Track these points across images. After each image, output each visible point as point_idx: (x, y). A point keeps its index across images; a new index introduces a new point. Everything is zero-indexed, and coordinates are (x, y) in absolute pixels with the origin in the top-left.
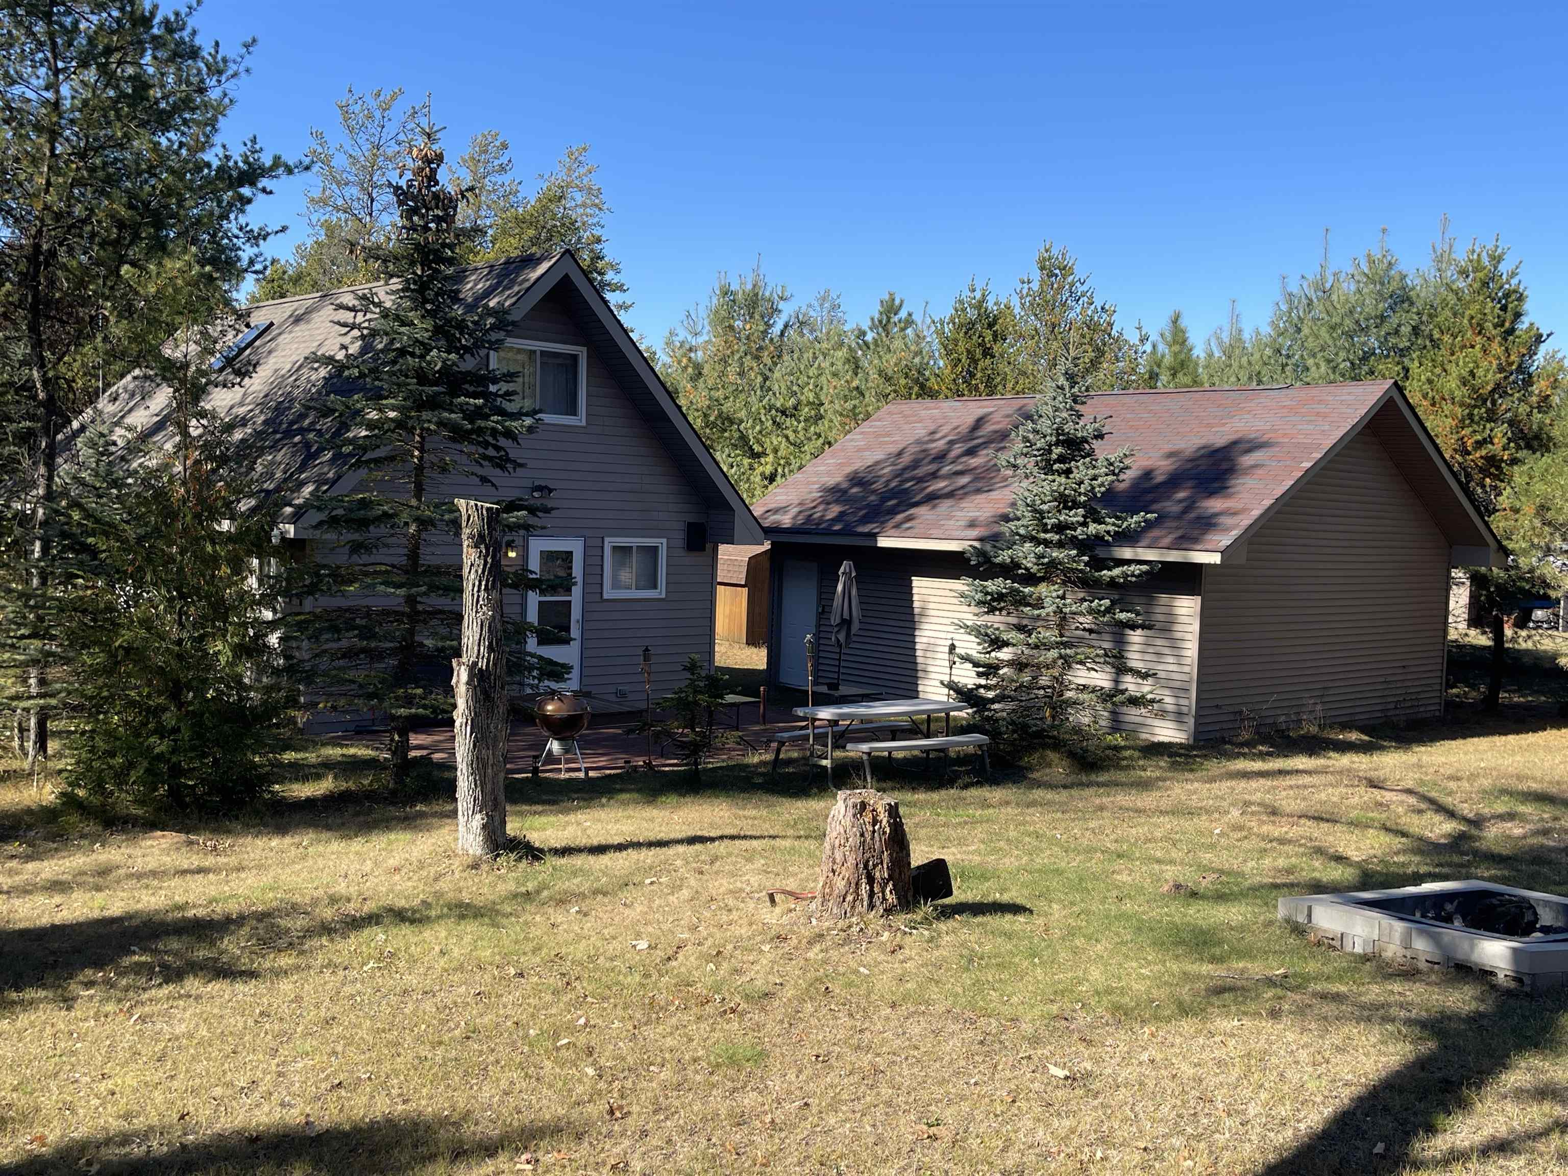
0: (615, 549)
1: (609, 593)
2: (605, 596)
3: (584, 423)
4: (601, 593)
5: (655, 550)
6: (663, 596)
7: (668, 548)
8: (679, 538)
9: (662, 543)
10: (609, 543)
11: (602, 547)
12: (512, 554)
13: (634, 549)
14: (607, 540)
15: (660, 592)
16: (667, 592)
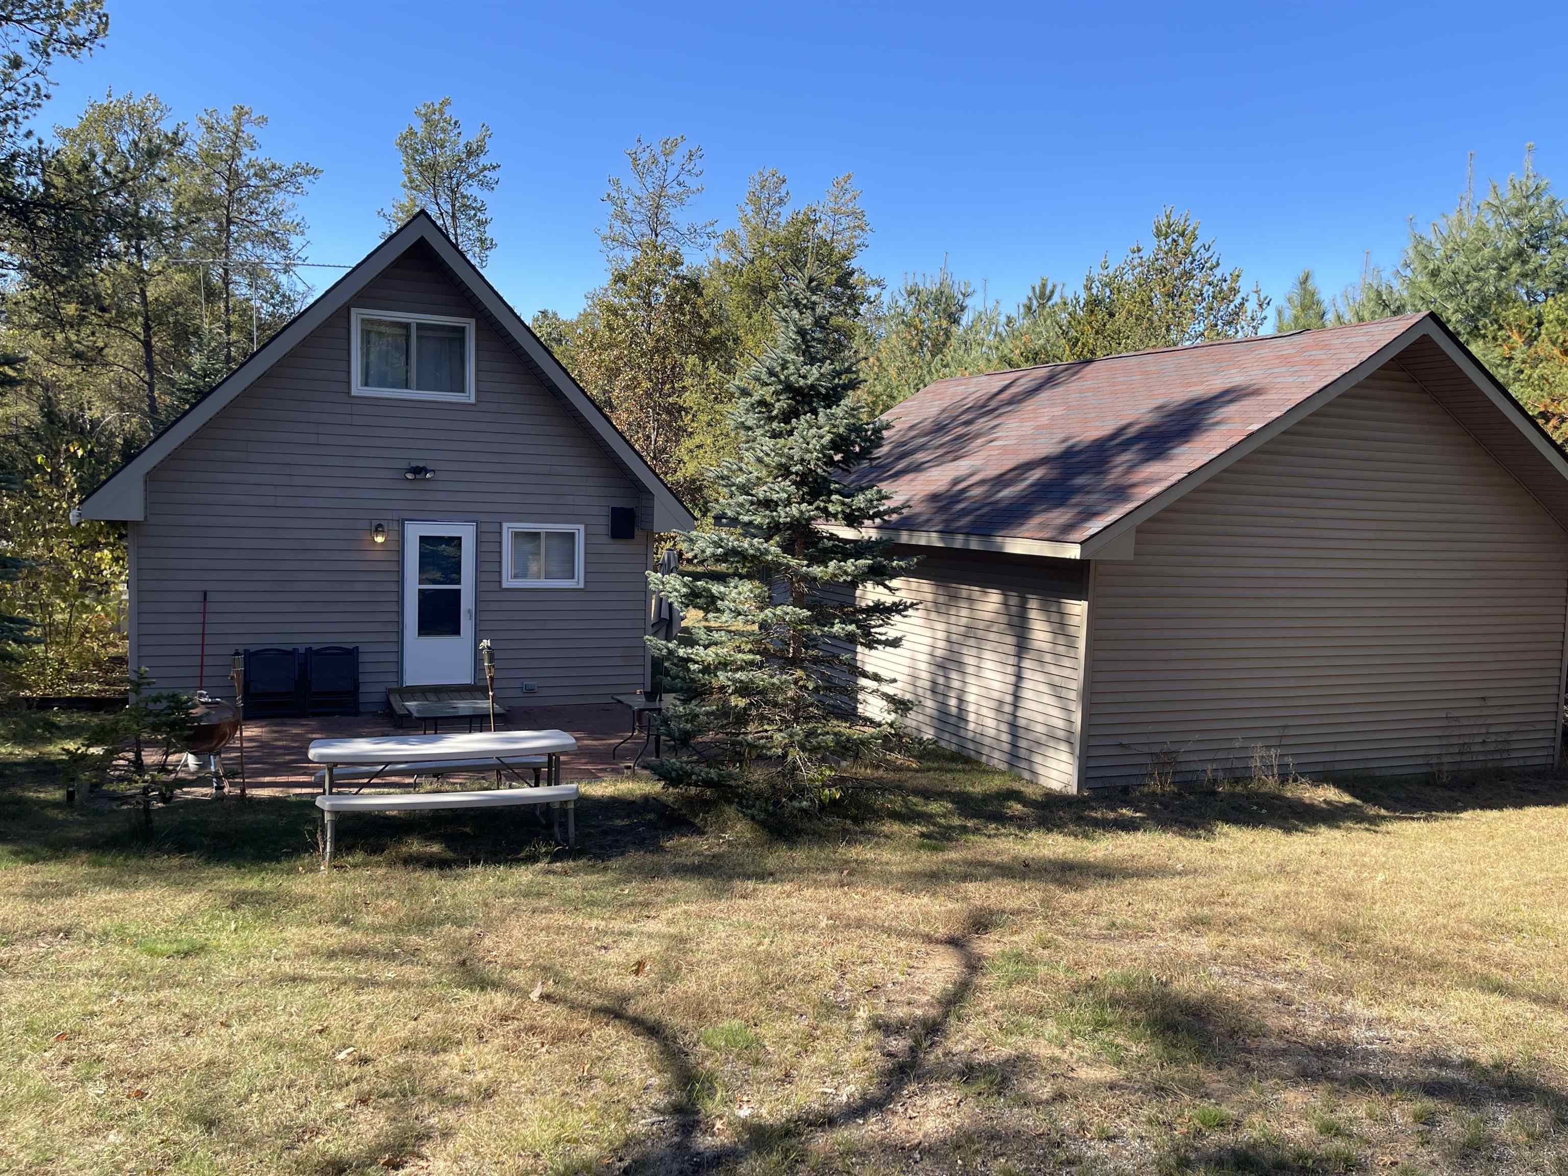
0: (517, 535)
1: (508, 582)
2: (505, 585)
3: (473, 400)
4: (500, 582)
5: (570, 537)
6: (581, 586)
7: (586, 535)
8: (603, 524)
9: (579, 530)
10: (508, 529)
11: (500, 533)
12: (380, 539)
13: (543, 536)
14: (505, 525)
15: (578, 582)
16: (586, 582)
